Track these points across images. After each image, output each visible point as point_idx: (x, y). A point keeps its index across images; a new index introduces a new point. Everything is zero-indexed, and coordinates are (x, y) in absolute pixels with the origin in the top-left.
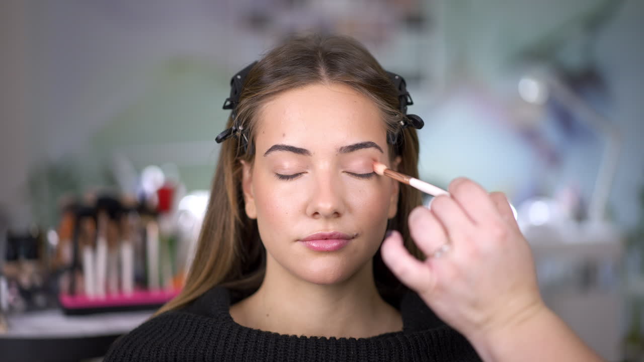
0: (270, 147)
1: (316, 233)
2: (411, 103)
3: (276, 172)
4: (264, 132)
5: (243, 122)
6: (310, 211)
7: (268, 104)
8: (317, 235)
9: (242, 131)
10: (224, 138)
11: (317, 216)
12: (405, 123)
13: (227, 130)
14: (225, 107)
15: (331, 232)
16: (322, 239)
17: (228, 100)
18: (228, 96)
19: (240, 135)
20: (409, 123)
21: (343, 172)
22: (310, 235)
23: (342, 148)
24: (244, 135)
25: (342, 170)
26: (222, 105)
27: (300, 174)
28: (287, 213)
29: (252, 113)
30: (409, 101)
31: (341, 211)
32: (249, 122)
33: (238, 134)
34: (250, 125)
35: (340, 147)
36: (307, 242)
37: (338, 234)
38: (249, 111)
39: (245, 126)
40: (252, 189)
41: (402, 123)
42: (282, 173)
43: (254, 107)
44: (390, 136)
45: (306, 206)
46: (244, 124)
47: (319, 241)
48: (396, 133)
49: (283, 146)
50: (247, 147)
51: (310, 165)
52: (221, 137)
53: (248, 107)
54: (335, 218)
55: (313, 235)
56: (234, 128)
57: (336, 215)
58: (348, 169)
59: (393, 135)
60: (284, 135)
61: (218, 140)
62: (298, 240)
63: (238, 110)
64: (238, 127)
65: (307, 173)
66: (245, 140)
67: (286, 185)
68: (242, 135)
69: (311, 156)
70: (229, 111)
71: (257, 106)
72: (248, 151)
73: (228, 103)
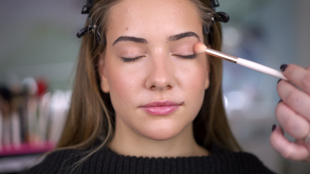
0: (117, 39)
1: (153, 101)
2: (218, 5)
3: (122, 57)
4: (112, 28)
5: (96, 22)
6: (148, 84)
7: (114, 6)
8: (154, 103)
9: (96, 28)
10: (83, 34)
11: (154, 88)
12: (215, 18)
13: (85, 28)
14: (83, 13)
15: (164, 100)
16: (158, 106)
17: (84, 6)
18: (85, 3)
19: (95, 32)
20: (218, 19)
21: (173, 55)
22: (149, 103)
23: (171, 37)
24: (98, 31)
25: (171, 54)
26: (81, 11)
27: (141, 57)
28: (131, 87)
29: (103, 14)
30: (216, 3)
31: (172, 84)
32: (101, 21)
33: (93, 31)
34: (102, 23)
35: (169, 36)
36: (147, 108)
37: (169, 102)
38: (100, 13)
39: (97, 25)
40: (105, 71)
41: (213, 19)
42: (127, 56)
43: (104, 9)
44: (205, 28)
45: (145, 82)
46: (97, 23)
47: (156, 108)
48: (209, 25)
49: (127, 37)
50: (100, 40)
51: (147, 51)
52: (80, 33)
53: (99, 9)
54: (168, 89)
55: (151, 103)
56: (90, 26)
57: (168, 88)
58: (176, 53)
59: (207, 27)
60: (127, 29)
61: (79, 36)
62: (141, 107)
63: (92, 12)
64: (93, 25)
65: (145, 56)
66: (98, 34)
67: (130, 66)
68: (96, 31)
69: (148, 44)
70: (86, 16)
71: (106, 8)
72: (101, 43)
73: (85, 9)
